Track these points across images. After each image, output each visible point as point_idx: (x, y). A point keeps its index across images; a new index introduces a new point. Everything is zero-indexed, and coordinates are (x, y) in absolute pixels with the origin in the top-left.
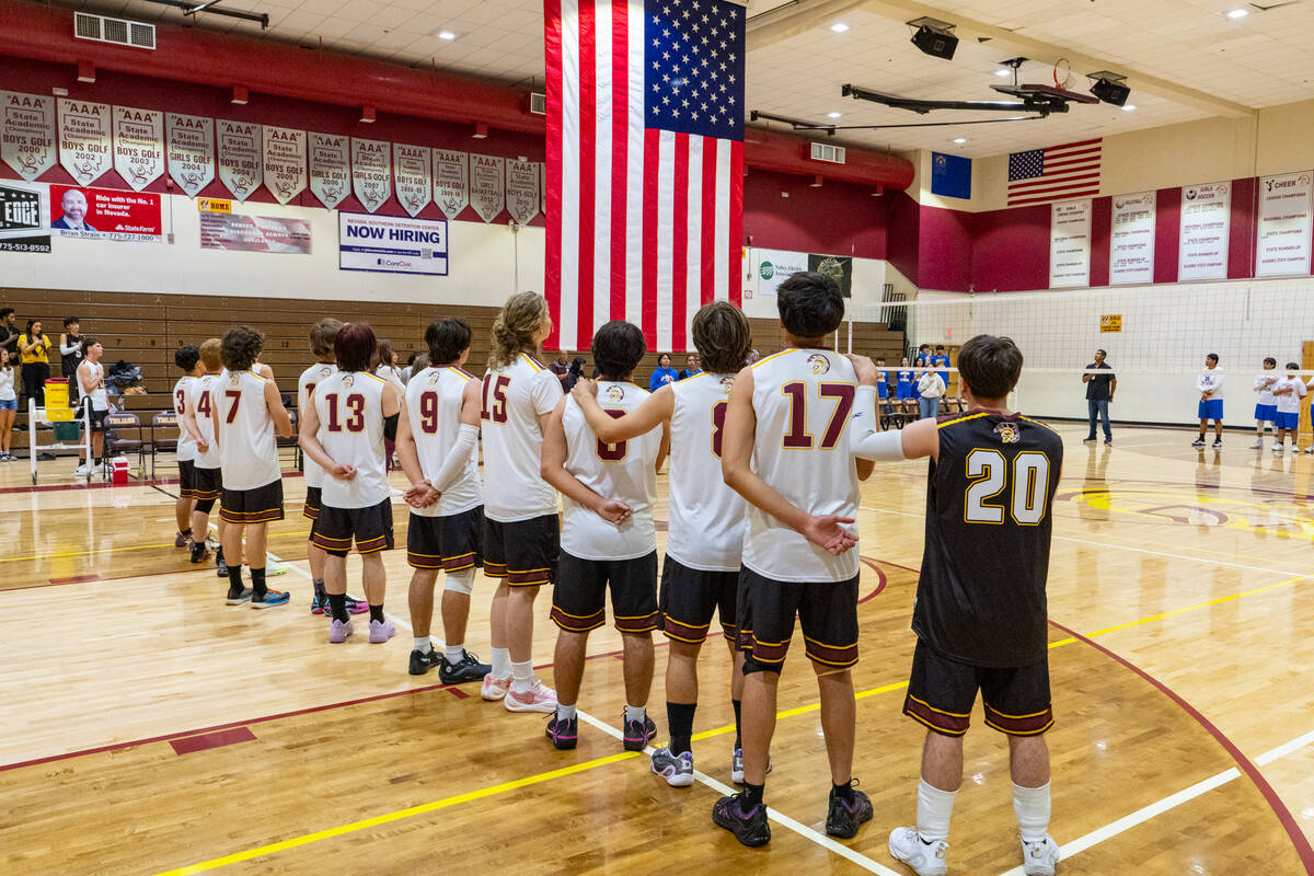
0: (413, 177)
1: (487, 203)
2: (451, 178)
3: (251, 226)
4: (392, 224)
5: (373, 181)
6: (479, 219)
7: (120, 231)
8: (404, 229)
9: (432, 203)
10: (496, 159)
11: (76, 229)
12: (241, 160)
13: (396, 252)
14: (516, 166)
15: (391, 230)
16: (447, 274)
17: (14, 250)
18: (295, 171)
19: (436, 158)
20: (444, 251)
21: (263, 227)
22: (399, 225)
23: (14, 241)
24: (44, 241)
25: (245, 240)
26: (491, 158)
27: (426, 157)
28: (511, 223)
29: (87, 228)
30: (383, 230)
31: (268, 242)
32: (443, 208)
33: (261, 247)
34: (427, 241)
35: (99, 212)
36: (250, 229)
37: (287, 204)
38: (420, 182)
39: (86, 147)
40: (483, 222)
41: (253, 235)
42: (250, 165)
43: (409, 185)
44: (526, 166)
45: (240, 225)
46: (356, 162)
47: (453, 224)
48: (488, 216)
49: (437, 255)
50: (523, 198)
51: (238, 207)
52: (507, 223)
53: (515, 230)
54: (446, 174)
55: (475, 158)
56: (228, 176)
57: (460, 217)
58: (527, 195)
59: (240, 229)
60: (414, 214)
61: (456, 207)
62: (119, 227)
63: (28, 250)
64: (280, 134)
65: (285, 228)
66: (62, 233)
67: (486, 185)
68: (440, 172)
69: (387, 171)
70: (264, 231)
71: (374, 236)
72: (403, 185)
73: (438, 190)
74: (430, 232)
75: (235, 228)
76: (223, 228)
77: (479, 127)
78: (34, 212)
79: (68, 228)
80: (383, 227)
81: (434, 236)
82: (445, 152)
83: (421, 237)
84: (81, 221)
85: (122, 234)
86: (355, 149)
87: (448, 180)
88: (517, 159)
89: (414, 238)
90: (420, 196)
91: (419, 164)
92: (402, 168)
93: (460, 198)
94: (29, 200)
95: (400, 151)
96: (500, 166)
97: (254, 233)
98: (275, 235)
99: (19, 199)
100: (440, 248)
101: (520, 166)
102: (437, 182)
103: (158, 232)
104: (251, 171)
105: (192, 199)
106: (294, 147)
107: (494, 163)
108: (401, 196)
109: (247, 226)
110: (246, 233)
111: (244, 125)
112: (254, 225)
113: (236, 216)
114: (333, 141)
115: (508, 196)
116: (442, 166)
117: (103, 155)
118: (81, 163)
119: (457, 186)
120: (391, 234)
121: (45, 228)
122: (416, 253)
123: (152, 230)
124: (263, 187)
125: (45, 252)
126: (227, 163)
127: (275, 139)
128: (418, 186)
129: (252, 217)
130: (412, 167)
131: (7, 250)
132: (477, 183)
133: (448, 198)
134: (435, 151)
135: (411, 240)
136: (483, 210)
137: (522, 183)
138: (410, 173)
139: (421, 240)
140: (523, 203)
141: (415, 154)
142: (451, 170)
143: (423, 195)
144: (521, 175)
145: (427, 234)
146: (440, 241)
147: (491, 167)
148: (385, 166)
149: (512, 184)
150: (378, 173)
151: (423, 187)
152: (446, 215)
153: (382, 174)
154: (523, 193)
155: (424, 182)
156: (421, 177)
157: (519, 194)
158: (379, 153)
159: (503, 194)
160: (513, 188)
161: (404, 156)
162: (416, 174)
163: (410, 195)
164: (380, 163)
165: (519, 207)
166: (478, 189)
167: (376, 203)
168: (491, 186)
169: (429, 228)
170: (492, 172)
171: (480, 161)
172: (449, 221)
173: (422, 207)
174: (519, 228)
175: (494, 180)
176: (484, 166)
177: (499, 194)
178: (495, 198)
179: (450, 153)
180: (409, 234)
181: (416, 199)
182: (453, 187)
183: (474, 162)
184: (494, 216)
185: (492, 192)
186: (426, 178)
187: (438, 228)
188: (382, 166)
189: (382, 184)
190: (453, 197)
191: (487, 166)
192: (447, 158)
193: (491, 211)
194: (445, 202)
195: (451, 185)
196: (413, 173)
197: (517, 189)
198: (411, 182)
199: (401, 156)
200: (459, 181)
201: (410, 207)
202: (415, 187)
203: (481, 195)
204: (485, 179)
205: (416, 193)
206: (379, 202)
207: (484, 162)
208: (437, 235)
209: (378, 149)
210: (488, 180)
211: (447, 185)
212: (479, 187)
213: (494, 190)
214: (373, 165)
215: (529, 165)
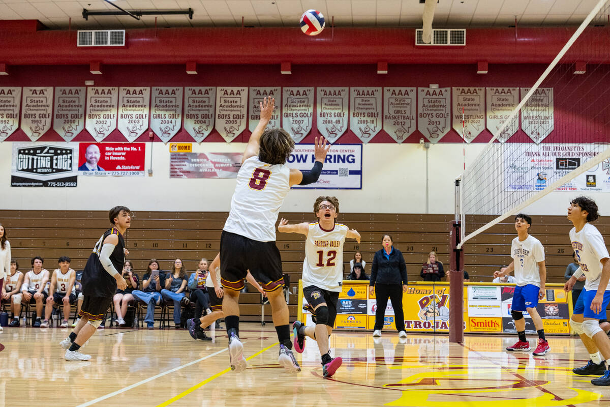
0: (333, 112)
1: (400, 126)
2: (367, 109)
3: (205, 160)
5: (299, 118)
6: (392, 141)
7: (119, 170)
9: (348, 131)
10: (409, 89)
11: (93, 170)
12: (200, 113)
14: (428, 93)
16: (361, 188)
17: (56, 186)
18: (239, 117)
19: (354, 94)
20: (359, 169)
21: (213, 161)
23: (56, 181)
24: (74, 179)
25: (201, 170)
26: (403, 89)
27: (344, 94)
28: (422, 141)
29: (99, 170)
30: (306, 156)
31: (217, 171)
32: (358, 133)
33: (211, 175)
34: (344, 161)
35: (107, 158)
36: (204, 162)
37: (232, 141)
38: (339, 115)
39: (102, 116)
40: (395, 142)
41: (206, 167)
42: (206, 116)
43: (329, 118)
44: (438, 91)
45: (198, 160)
46: (286, 105)
47: (367, 147)
48: (400, 137)
49: (352, 172)
50: (434, 119)
51: (197, 147)
52: (418, 142)
53: (427, 148)
54: (362, 107)
56: (191, 126)
57: (373, 141)
58: (438, 116)
59: (197, 163)
60: (332, 141)
61: (371, 132)
62: (118, 167)
63: (64, 186)
64: (229, 92)
65: (229, 160)
66: (84, 173)
67: (399, 112)
68: (357, 105)
69: (311, 110)
70: (214, 163)
71: (299, 161)
72: (324, 119)
73: (354, 121)
74: (347, 154)
75: (194, 163)
76: (186, 163)
78: (69, 161)
79: (88, 170)
80: (306, 153)
81: (350, 158)
82: (361, 89)
83: (339, 159)
84: (95, 165)
85: (120, 172)
86: (286, 95)
87: (364, 111)
88: (429, 87)
89: (332, 160)
90: (338, 126)
91: (339, 101)
92: (323, 106)
93: (374, 125)
94: (67, 154)
95: (323, 93)
96: (413, 95)
97: (207, 165)
98: (222, 165)
99: (62, 154)
100: (356, 167)
101: (431, 92)
102: (354, 114)
103: (142, 169)
104: (207, 120)
105: (166, 144)
106: (238, 100)
107: (407, 93)
108: (322, 127)
109: (202, 160)
110: (201, 165)
111: (203, 89)
112: (208, 160)
113: (195, 154)
114: (268, 92)
115: (419, 119)
116: (359, 101)
117: (112, 120)
118: (98, 127)
119: (372, 115)
121: (75, 172)
122: (335, 172)
123: (138, 167)
124: (214, 131)
125: (73, 186)
126: (190, 117)
127: (226, 96)
128: (337, 118)
129: (207, 154)
130: (333, 104)
131: (53, 186)
132: (390, 110)
133: (363, 126)
134: (352, 89)
135: (330, 162)
136: (395, 132)
137: (434, 106)
138: (331, 109)
139: (338, 162)
140: (435, 123)
141: (335, 94)
142: (367, 103)
143: (341, 125)
144: (433, 100)
145: (344, 156)
146: (355, 161)
147: (403, 97)
148: (310, 106)
149: (424, 108)
150: (303, 112)
151: (341, 119)
152: (362, 139)
153: (307, 112)
154: (434, 115)
155: (342, 115)
156: (339, 111)
157: (430, 116)
158: (305, 96)
159: (415, 118)
160: (425, 112)
161: (325, 96)
162: (336, 109)
163: (330, 126)
164: (305, 104)
165: (431, 127)
166: (391, 116)
167: (300, 135)
168: (403, 112)
169: (346, 151)
170: (404, 101)
171: (394, 93)
172: (363, 144)
173: (340, 135)
174: (431, 145)
175: (407, 107)
176: (397, 97)
177: (411, 118)
178: (407, 121)
179: (366, 89)
180: (328, 157)
181: (334, 129)
182: (368, 116)
183: (387, 95)
184: (406, 136)
185: (404, 117)
186: (344, 111)
187: (353, 151)
188: (307, 106)
189: (306, 120)
190: (369, 124)
191: (400, 96)
192: (363, 94)
193: (403, 133)
194: (360, 129)
195: (366, 115)
196: (333, 109)
197: (429, 112)
198: (331, 116)
199: (323, 97)
200: (374, 111)
201: (329, 136)
202: (334, 120)
203: (395, 120)
204: (397, 107)
205: (335, 124)
206: (302, 134)
207: (397, 92)
208: (353, 156)
209: (305, 93)
210: (401, 107)
211: (362, 115)
212: (392, 114)
213: (406, 115)
214: (300, 106)
215: (441, 91)
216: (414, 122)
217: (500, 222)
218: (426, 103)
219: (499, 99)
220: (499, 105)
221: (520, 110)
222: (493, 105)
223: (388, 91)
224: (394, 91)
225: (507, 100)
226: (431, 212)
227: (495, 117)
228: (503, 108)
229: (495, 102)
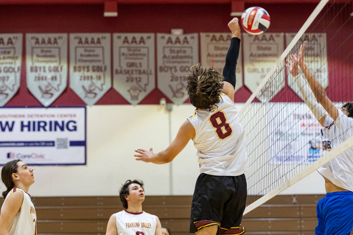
0: (47, 65)
1: (134, 84)
2: (91, 61)
4: (24, 116)
5: (2, 74)
6: (125, 102)
8: (37, 120)
9: (68, 90)
10: (145, 35)
13: (28, 144)
14: (170, 41)
15: (22, 123)
16: (85, 164)
19: (74, 43)
20: (82, 139)
22: (31, 116)
26: (138, 36)
27: (62, 43)
28: (163, 102)
30: (13, 123)
32: (80, 93)
34: (62, 129)
38: (56, 70)
40: (128, 103)
43: (42, 74)
44: (182, 38)
47: (94, 110)
48: (134, 98)
49: (74, 144)
50: (179, 74)
52: (158, 103)
53: (170, 110)
54: (84, 58)
55: (119, 37)
57: (101, 102)
60: (47, 103)
61: (97, 91)
67: (132, 65)
68: (78, 57)
69: (18, 63)
71: (3, 130)
72: (36, 74)
73: (76, 77)
74: (66, 120)
77: (107, 4)
80: (13, 119)
81: (71, 126)
82: (83, 36)
83: (56, 126)
87: (87, 64)
88: (170, 32)
89: (47, 128)
90: (55, 84)
91: (55, 51)
92: (35, 58)
93: (102, 81)
95: (34, 41)
96: (150, 43)
100: (78, 136)
101: (174, 39)
102: (75, 68)
107: (142, 41)
108: (33, 86)
115: (159, 74)
116: (81, 51)
119: (98, 69)
120: (23, 126)
122: (51, 144)
128: (53, 74)
130: (46, 55)
132: (121, 63)
133: (87, 84)
134: (72, 36)
135: (45, 130)
136: (129, 91)
137: (177, 57)
138: (44, 61)
139: (55, 130)
140: (179, 79)
141: (49, 42)
142: (92, 53)
143: (58, 82)
144: (176, 49)
145: (63, 122)
146: (78, 128)
147: (138, 45)
148: (16, 58)
149: (165, 60)
150: (8, 66)
151: (58, 74)
152: (86, 100)
153: (13, 66)
154: (178, 68)
155: (59, 69)
156: (56, 64)
157: (173, 70)
158: (10, 45)
159: (153, 72)
160: (166, 64)
161: (37, 45)
162: (51, 62)
163: (44, 84)
164: (11, 55)
165: (174, 84)
166: (123, 70)
167: (4, 96)
168: (138, 65)
169: (65, 116)
170: (139, 50)
171: (126, 40)
172: (88, 108)
173: (57, 95)
174: (175, 107)
175: (142, 59)
176: (130, 45)
177: (149, 72)
178: (144, 77)
179: (90, 36)
180: (42, 124)
181: (50, 88)
182: (94, 71)
183: (118, 43)
184: (142, 96)
185: (140, 71)
186: (62, 65)
187: (75, 116)
188: (13, 58)
189: (12, 76)
190: (94, 81)
191: (134, 45)
192: (87, 42)
193: (138, 91)
194: (84, 88)
195: (91, 69)
196: (47, 62)
197: (171, 65)
198: (45, 71)
199: (34, 45)
200: (100, 64)
201: (43, 97)
202: (49, 75)
203: (127, 75)
204: (130, 59)
205: (50, 81)
206: (7, 95)
207: (130, 40)
208: (75, 122)
209: (10, 42)
210: (135, 59)
211: (86, 69)
212: (125, 67)
213: (142, 69)
214: (4, 58)
215: (186, 38)
216: (152, 78)
217: (264, 204)
218: (167, 53)
219: (259, 48)
220: (259, 56)
221: (286, 59)
222: (251, 55)
223: (119, 38)
224: (126, 38)
225: (269, 49)
226: (176, 193)
227: (255, 70)
228: (265, 59)
229: (255, 51)
